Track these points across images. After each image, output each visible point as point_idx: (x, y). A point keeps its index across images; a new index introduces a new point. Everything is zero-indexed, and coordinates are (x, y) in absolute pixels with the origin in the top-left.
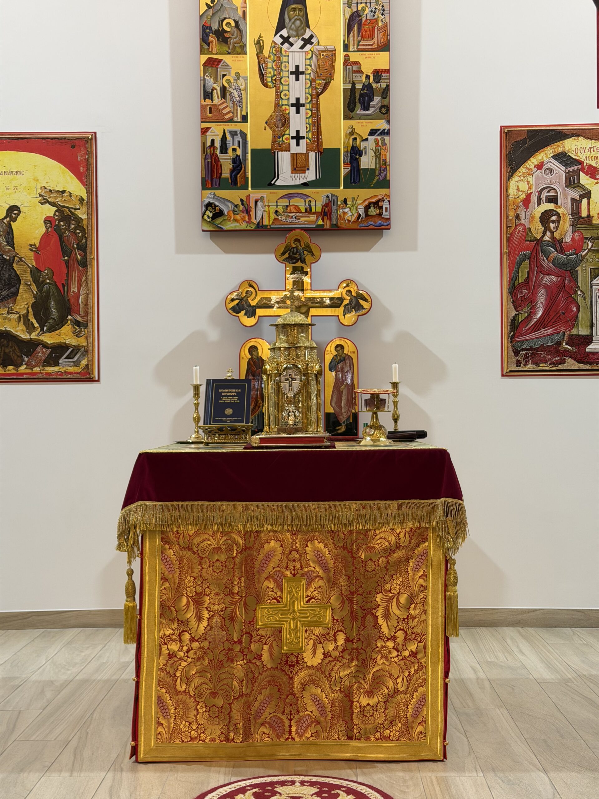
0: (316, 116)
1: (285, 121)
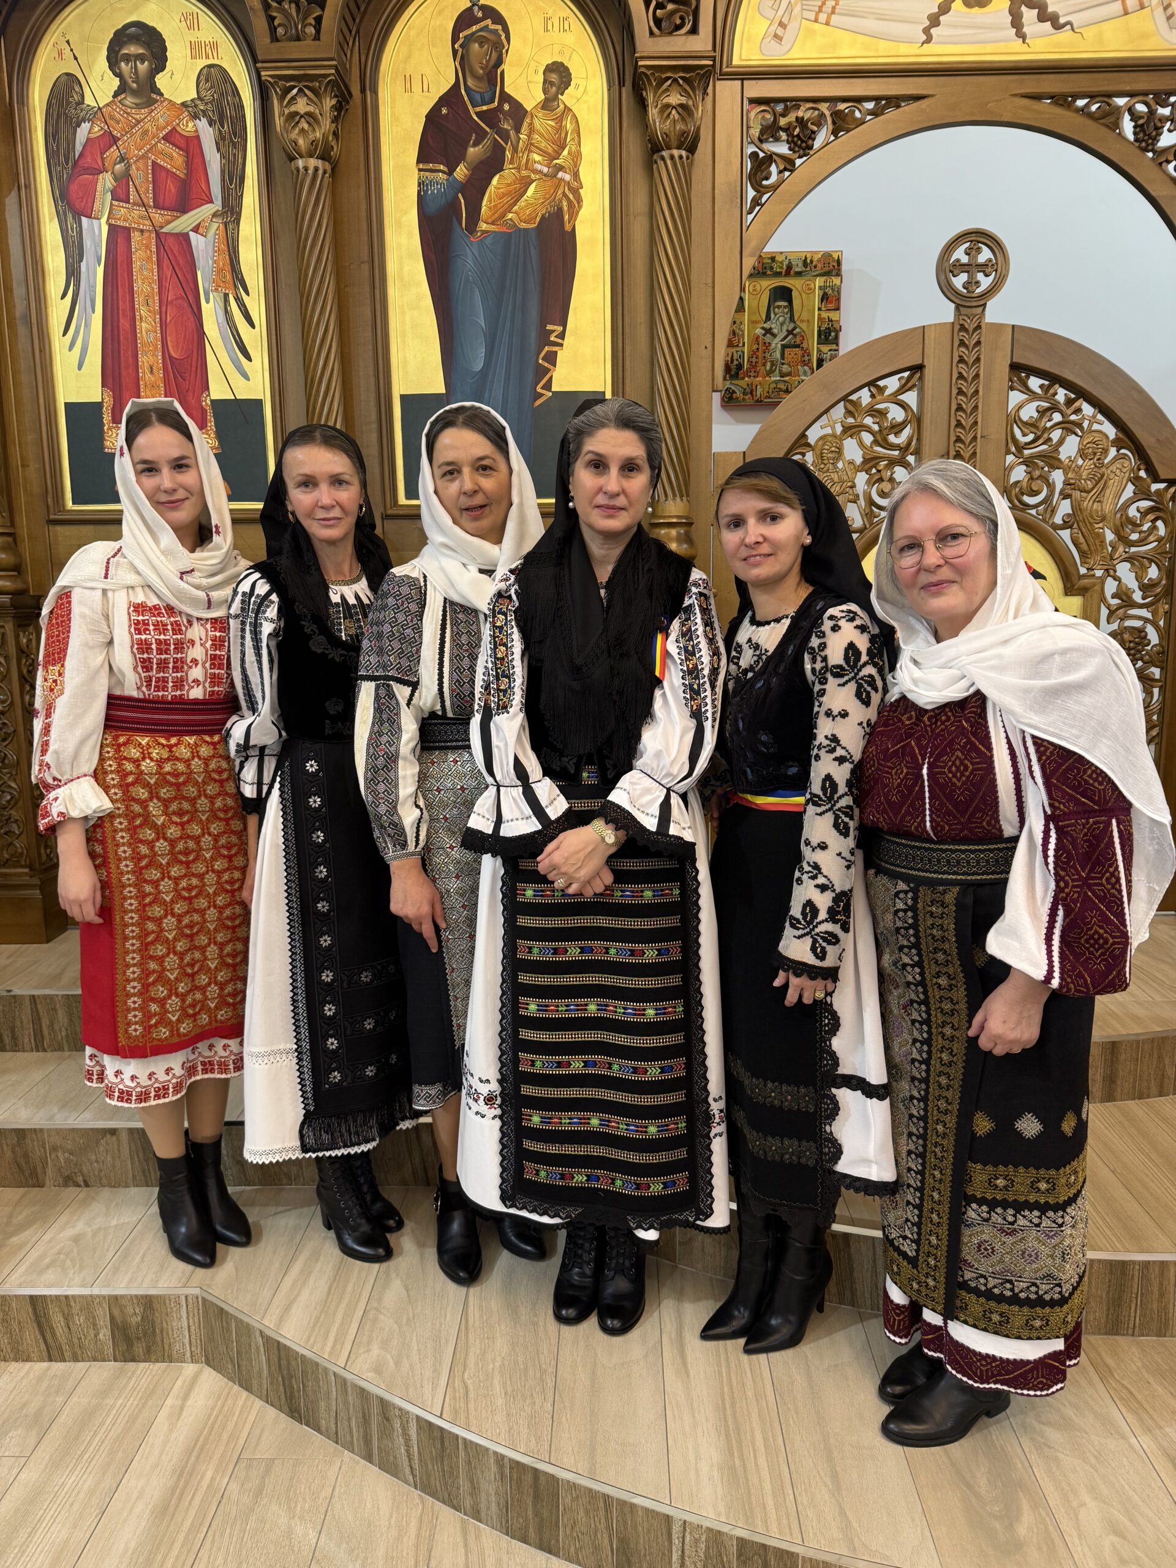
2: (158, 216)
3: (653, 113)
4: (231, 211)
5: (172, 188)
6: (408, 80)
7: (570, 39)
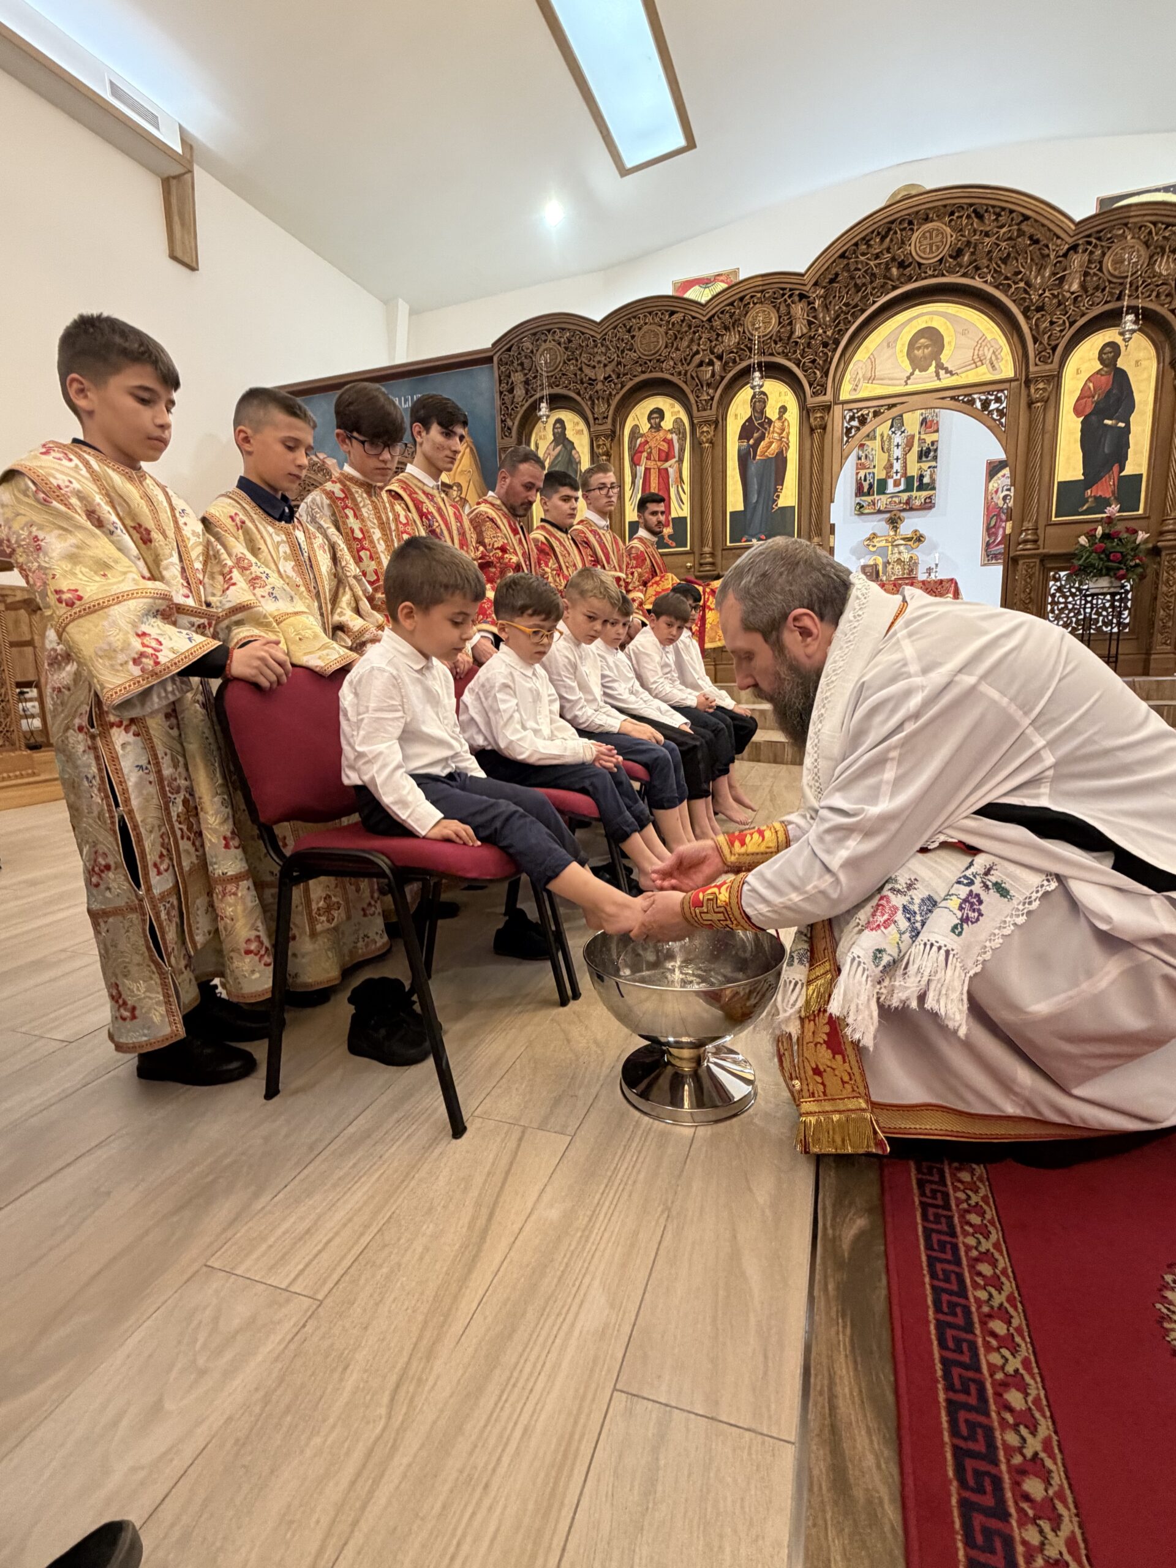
0: (905, 463)
1: (891, 466)
2: (659, 463)
3: (812, 420)
4: (681, 460)
5: (663, 455)
6: (736, 415)
7: (787, 398)
